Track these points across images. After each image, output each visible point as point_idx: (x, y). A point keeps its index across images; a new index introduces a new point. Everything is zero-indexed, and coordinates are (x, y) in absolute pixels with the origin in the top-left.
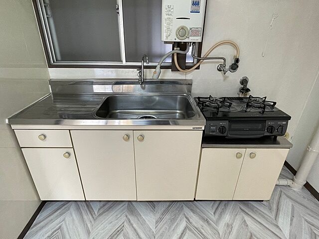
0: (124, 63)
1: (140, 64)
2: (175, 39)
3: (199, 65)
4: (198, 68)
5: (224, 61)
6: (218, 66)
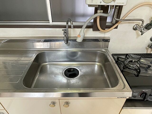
0: (51, 23)
1: (64, 24)
2: (101, 3)
3: (118, 26)
4: (116, 28)
5: (142, 22)
6: (134, 26)
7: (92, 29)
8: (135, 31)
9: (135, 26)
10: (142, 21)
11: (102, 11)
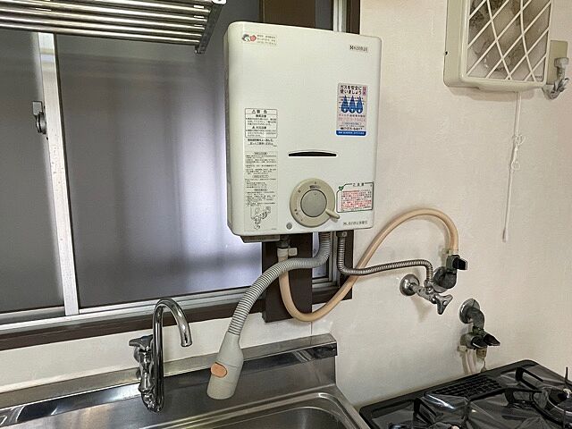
0: (73, 313)
2: (289, 226)
3: (352, 289)
5: (428, 269)
6: (403, 282)
7: (260, 314)
8: (409, 297)
9: (407, 281)
10: (426, 266)
11: (294, 251)
